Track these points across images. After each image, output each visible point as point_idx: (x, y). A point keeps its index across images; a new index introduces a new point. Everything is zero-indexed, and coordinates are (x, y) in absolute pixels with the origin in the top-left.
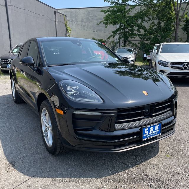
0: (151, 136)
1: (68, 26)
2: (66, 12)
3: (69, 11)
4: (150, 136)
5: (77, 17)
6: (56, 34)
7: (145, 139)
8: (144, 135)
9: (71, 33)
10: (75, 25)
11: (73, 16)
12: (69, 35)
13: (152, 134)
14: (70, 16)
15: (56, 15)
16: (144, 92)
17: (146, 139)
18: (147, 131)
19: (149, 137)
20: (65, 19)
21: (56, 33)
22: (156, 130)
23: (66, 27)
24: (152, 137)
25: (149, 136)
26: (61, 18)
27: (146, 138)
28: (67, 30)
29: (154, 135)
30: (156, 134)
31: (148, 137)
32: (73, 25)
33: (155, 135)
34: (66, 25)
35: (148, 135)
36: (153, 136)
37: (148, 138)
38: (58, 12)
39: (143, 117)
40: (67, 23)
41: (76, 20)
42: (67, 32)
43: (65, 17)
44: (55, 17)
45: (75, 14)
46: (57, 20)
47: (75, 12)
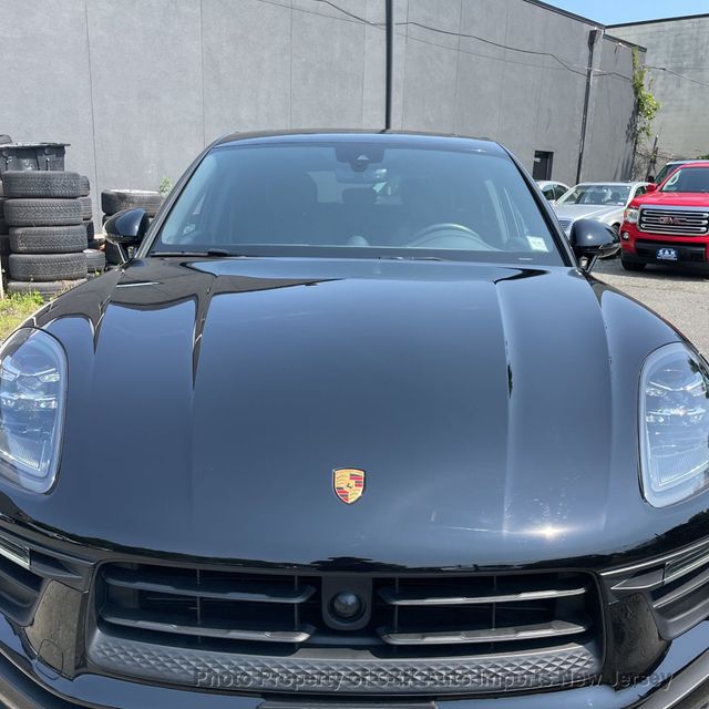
1: (645, 92)
2: (659, 32)
3: (671, 30)
5: (702, 53)
6: (584, 124)
9: (655, 120)
10: (687, 85)
11: (687, 47)
12: (643, 129)
14: (671, 49)
15: (595, 49)
16: (347, 473)
20: (637, 62)
21: (585, 119)
23: (636, 93)
26: (617, 61)
28: (639, 107)
32: (679, 86)
34: (637, 89)
38: (606, 37)
39: (303, 637)
40: (642, 77)
41: (698, 65)
42: (638, 114)
43: (637, 53)
44: (591, 57)
45: (697, 39)
46: (596, 69)
47: (698, 33)
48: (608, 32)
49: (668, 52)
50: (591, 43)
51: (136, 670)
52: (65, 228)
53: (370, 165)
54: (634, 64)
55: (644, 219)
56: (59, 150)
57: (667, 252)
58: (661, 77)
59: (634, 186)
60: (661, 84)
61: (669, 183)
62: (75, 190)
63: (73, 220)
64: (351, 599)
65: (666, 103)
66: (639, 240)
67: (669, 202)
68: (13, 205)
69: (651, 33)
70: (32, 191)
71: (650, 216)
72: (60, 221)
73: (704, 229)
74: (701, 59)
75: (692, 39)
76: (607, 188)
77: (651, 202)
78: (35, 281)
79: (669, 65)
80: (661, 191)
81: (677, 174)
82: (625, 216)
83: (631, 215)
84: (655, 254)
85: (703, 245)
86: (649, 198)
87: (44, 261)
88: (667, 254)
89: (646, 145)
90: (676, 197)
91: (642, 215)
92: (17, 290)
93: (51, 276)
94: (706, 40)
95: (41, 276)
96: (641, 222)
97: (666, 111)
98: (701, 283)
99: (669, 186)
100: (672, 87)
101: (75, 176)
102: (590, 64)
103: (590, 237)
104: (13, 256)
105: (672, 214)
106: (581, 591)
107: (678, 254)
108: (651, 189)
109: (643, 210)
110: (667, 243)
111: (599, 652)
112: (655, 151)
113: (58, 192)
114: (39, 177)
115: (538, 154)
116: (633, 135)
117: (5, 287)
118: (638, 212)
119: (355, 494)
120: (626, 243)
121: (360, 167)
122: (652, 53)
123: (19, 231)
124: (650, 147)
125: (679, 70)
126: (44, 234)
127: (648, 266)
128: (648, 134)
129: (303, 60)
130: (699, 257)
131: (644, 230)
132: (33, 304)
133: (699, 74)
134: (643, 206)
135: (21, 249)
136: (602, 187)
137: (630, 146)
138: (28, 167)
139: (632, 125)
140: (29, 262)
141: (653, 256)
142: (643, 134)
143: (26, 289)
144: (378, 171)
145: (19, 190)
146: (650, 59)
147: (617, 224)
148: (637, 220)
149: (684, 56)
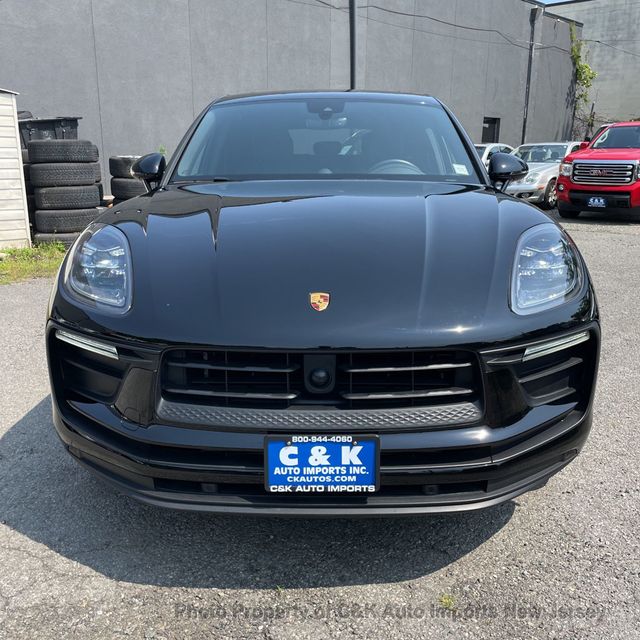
0: (318, 483)
1: (582, 63)
2: (595, 8)
4: (313, 483)
5: (635, 27)
6: (527, 93)
7: (281, 489)
8: (277, 471)
9: (591, 88)
10: (621, 56)
11: (620, 21)
12: (581, 96)
13: (320, 474)
14: (606, 24)
15: (536, 26)
16: (319, 295)
17: (288, 489)
18: (292, 456)
19: (302, 484)
20: (575, 36)
21: (528, 88)
22: (348, 467)
23: (574, 64)
24: (320, 489)
25: (303, 479)
26: (556, 36)
27: (288, 484)
28: (577, 76)
29: (335, 484)
30: (347, 483)
31: (297, 484)
32: (614, 57)
33: (341, 483)
34: (575, 60)
35: (301, 474)
36: (326, 484)
37: (299, 489)
38: (546, 14)
39: (292, 397)
40: (579, 50)
41: (631, 37)
42: (576, 82)
43: (575, 28)
44: (533, 33)
45: (630, 14)
46: (537, 43)
47: (631, 8)
48: (548, 10)
49: (603, 26)
50: (533, 21)
51: (187, 421)
52: (82, 188)
53: (334, 115)
54: (572, 38)
55: (576, 172)
56: (72, 122)
57: (596, 200)
58: (597, 49)
59: (570, 145)
60: (598, 56)
61: (599, 141)
62: (88, 156)
63: (87, 181)
64: (322, 374)
65: (603, 73)
66: (573, 191)
67: (599, 157)
68: (37, 169)
69: (588, 10)
70: (54, 156)
71: (582, 170)
72: (77, 181)
73: (629, 179)
74: (634, 33)
75: (625, 14)
76: (547, 147)
77: (583, 158)
78: (57, 233)
79: (606, 38)
80: (592, 148)
81: (606, 133)
82: (560, 171)
83: (566, 169)
84: (586, 202)
85: (628, 193)
86: (582, 154)
87: (65, 216)
88: (597, 202)
89: (584, 110)
90: (606, 152)
91: (575, 169)
92: (43, 240)
93: (71, 228)
94: (637, 15)
95: (62, 228)
96: (574, 175)
97: (602, 79)
98: (626, 227)
99: (599, 144)
100: (608, 58)
101: (88, 144)
102: (532, 38)
103: (504, 166)
104: (38, 212)
105: (602, 167)
106: (468, 364)
107: (606, 202)
108: (583, 147)
109: (576, 164)
110: (597, 193)
111: (481, 407)
112: (592, 116)
113: (74, 157)
114: (58, 144)
115: (487, 120)
116: (572, 101)
117: (33, 239)
118: (571, 166)
119: (323, 306)
120: (561, 194)
121: (326, 116)
122: (589, 28)
123: (43, 191)
124: (588, 112)
125: (614, 42)
126: (64, 192)
127: (582, 213)
128: (586, 101)
129: (278, 42)
130: (624, 204)
131: (577, 181)
132: (57, 252)
133: (632, 46)
134: (575, 161)
135: (45, 205)
136: (542, 146)
137: (570, 112)
138: (47, 137)
139: (571, 92)
140: (53, 216)
141: (584, 204)
142: (581, 101)
143: (50, 239)
144: (340, 120)
145: (42, 157)
146: (586, 33)
147: (554, 178)
148: (571, 173)
149: (618, 29)
